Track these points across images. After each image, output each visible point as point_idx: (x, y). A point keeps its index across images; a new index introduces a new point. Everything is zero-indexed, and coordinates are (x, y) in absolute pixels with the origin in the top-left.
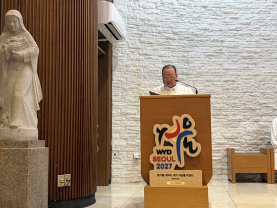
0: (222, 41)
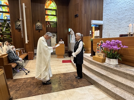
0: (130, 18)
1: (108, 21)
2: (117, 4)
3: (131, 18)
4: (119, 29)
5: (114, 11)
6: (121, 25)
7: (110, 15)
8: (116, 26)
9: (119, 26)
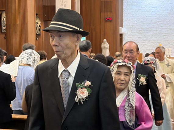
1: (130, 29)
2: (141, 9)
3: (157, 31)
4: (144, 43)
5: (138, 18)
6: (147, 38)
7: (133, 22)
8: (141, 37)
9: (144, 39)
